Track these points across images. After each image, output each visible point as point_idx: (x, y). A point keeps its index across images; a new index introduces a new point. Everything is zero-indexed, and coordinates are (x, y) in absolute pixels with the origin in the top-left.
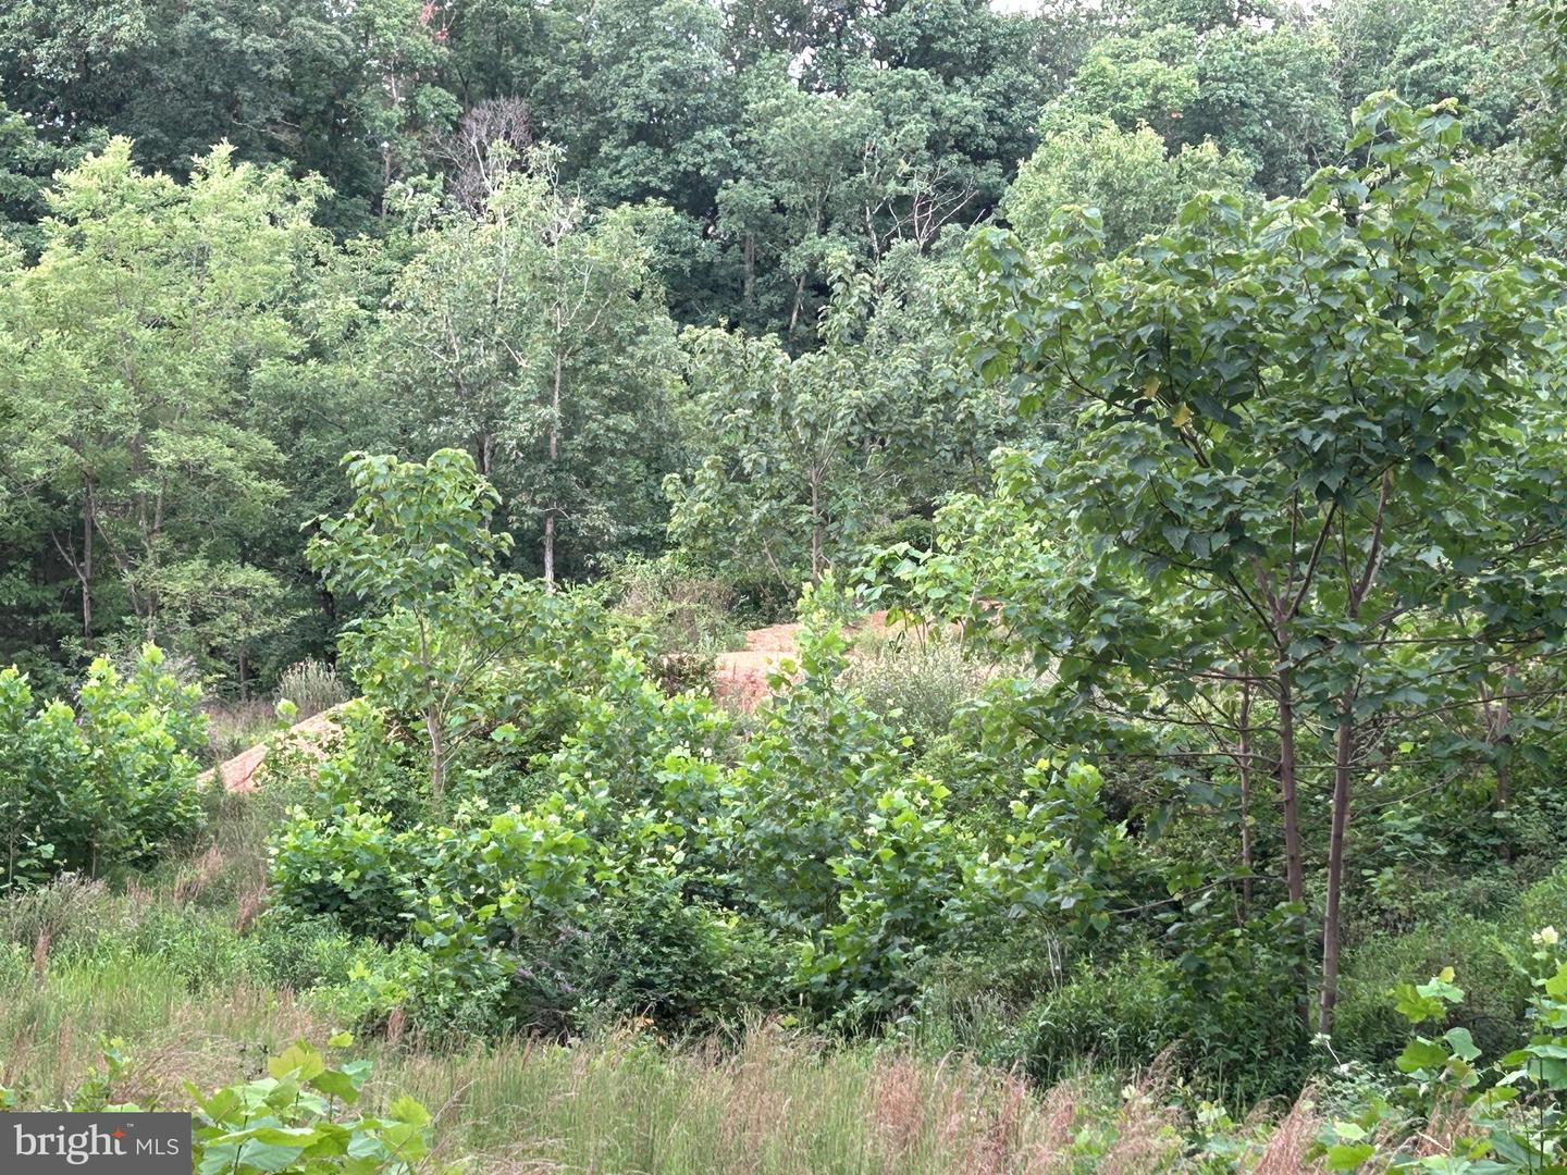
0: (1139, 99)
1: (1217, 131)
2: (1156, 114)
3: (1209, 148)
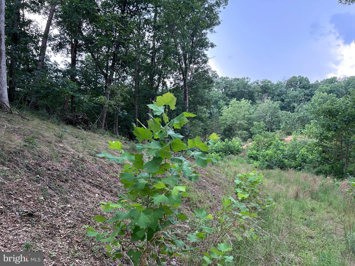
0: (324, 90)
1: (332, 93)
2: (326, 91)
3: (332, 94)
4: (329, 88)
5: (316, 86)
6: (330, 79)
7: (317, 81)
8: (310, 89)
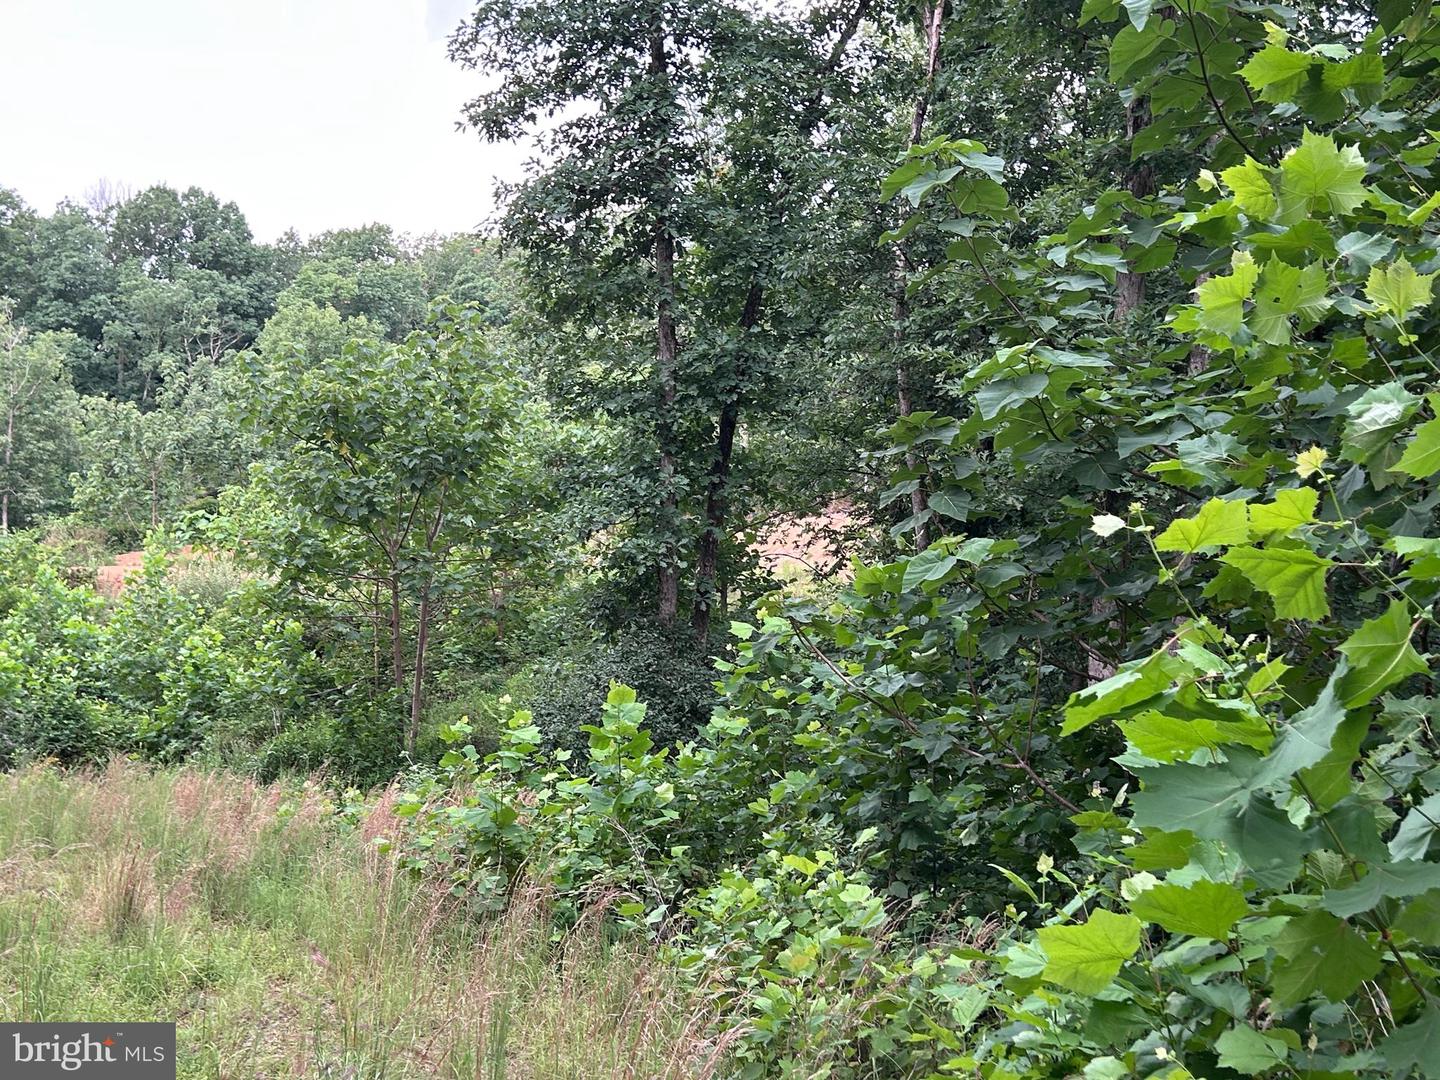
0: (328, 293)
1: (367, 311)
2: (336, 300)
3: (362, 319)
4: (350, 286)
5: (285, 261)
6: (357, 234)
7: (291, 237)
8: (256, 277)
